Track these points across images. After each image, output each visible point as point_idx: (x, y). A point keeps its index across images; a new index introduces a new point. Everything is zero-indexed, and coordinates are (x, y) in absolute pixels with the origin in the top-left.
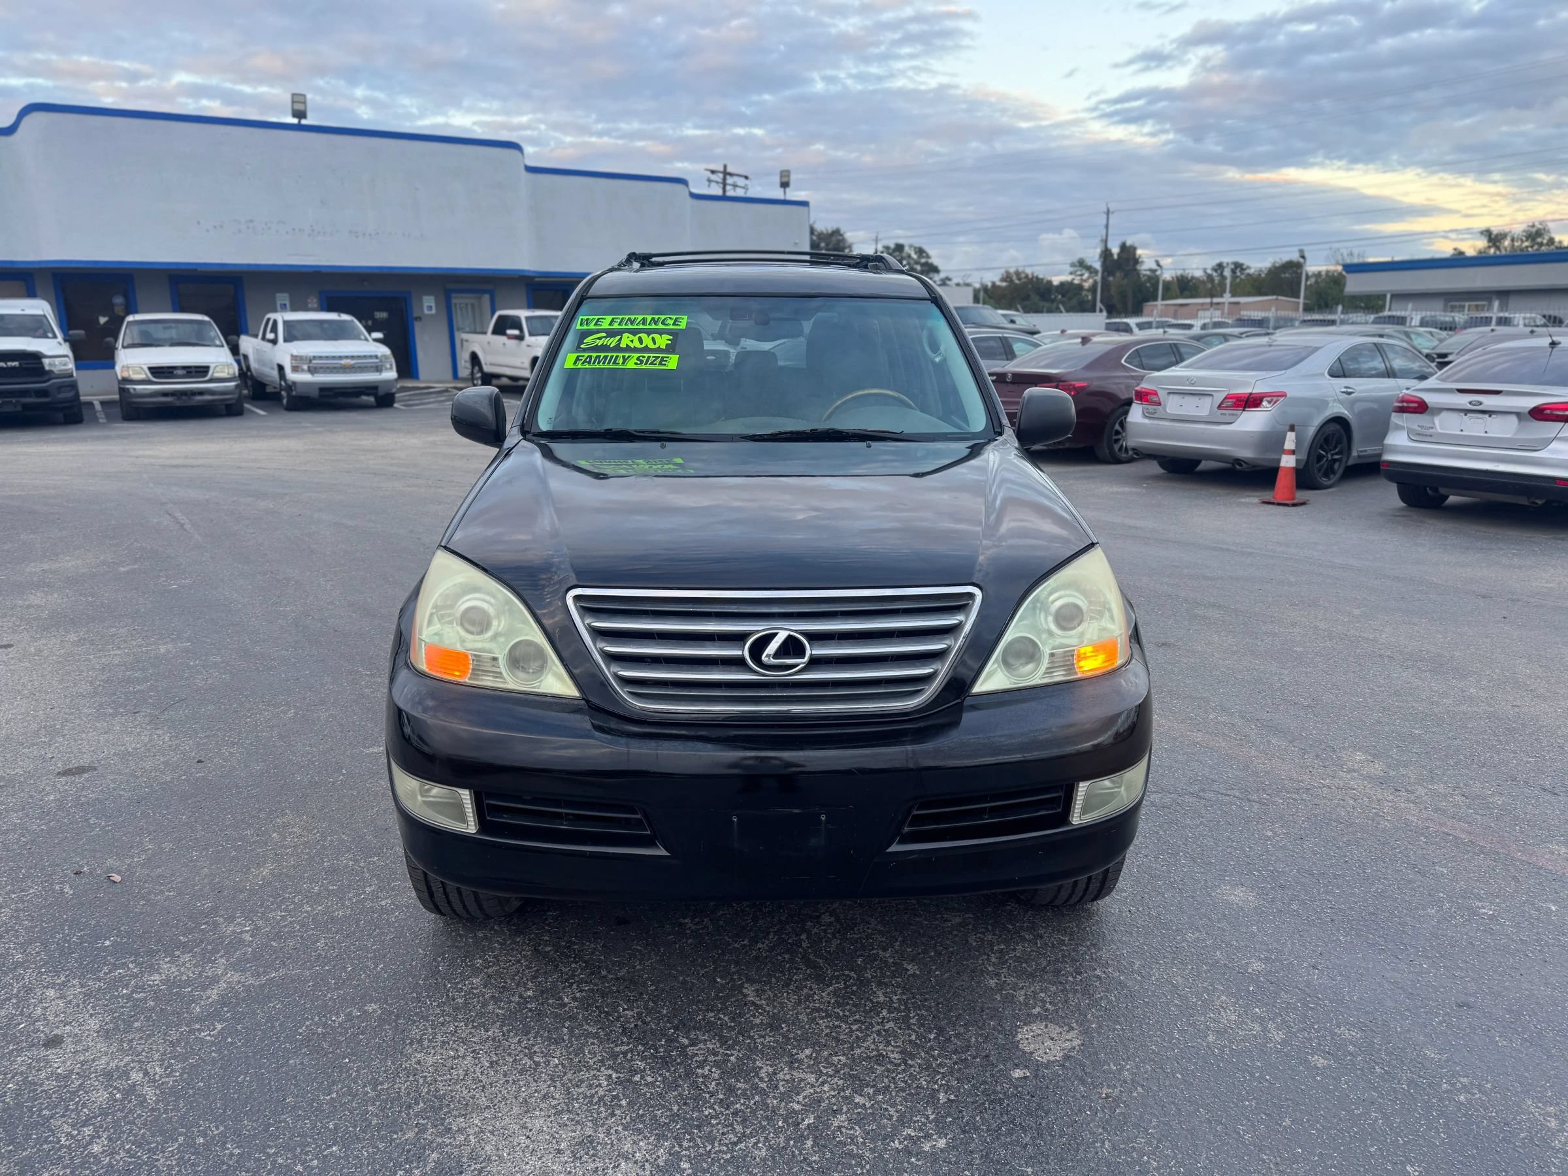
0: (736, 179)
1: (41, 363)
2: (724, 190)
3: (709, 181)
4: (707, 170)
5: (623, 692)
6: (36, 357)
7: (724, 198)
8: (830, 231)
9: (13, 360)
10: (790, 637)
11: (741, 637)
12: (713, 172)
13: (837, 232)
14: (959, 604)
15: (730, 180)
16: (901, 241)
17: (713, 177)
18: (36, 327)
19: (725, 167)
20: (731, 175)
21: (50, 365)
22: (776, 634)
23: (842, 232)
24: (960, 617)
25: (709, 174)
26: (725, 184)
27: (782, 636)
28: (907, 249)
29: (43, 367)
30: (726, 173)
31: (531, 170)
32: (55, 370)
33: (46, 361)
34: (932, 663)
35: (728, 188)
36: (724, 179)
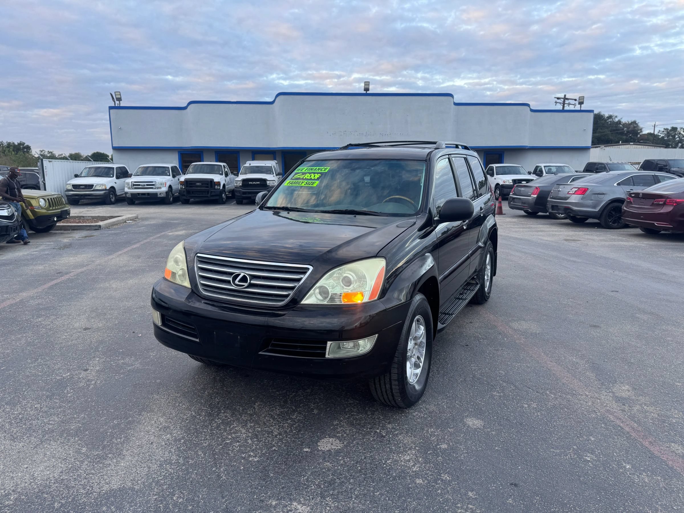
0: (570, 101)
1: (266, 183)
2: (564, 107)
3: (556, 102)
4: (555, 98)
5: (200, 288)
6: (265, 180)
7: (563, 111)
8: (630, 122)
9: (258, 182)
10: (244, 275)
11: (231, 274)
12: (558, 98)
13: (634, 122)
14: (303, 271)
15: (567, 102)
16: (675, 126)
17: (559, 101)
18: (268, 170)
19: (565, 96)
20: (567, 99)
21: (269, 183)
22: (240, 274)
23: (637, 122)
24: (302, 276)
25: (556, 99)
26: (564, 104)
27: (242, 274)
28: (679, 129)
29: (267, 184)
30: (565, 98)
31: (456, 104)
32: (270, 185)
33: (268, 182)
34: (289, 291)
35: (566, 105)
36: (564, 101)
